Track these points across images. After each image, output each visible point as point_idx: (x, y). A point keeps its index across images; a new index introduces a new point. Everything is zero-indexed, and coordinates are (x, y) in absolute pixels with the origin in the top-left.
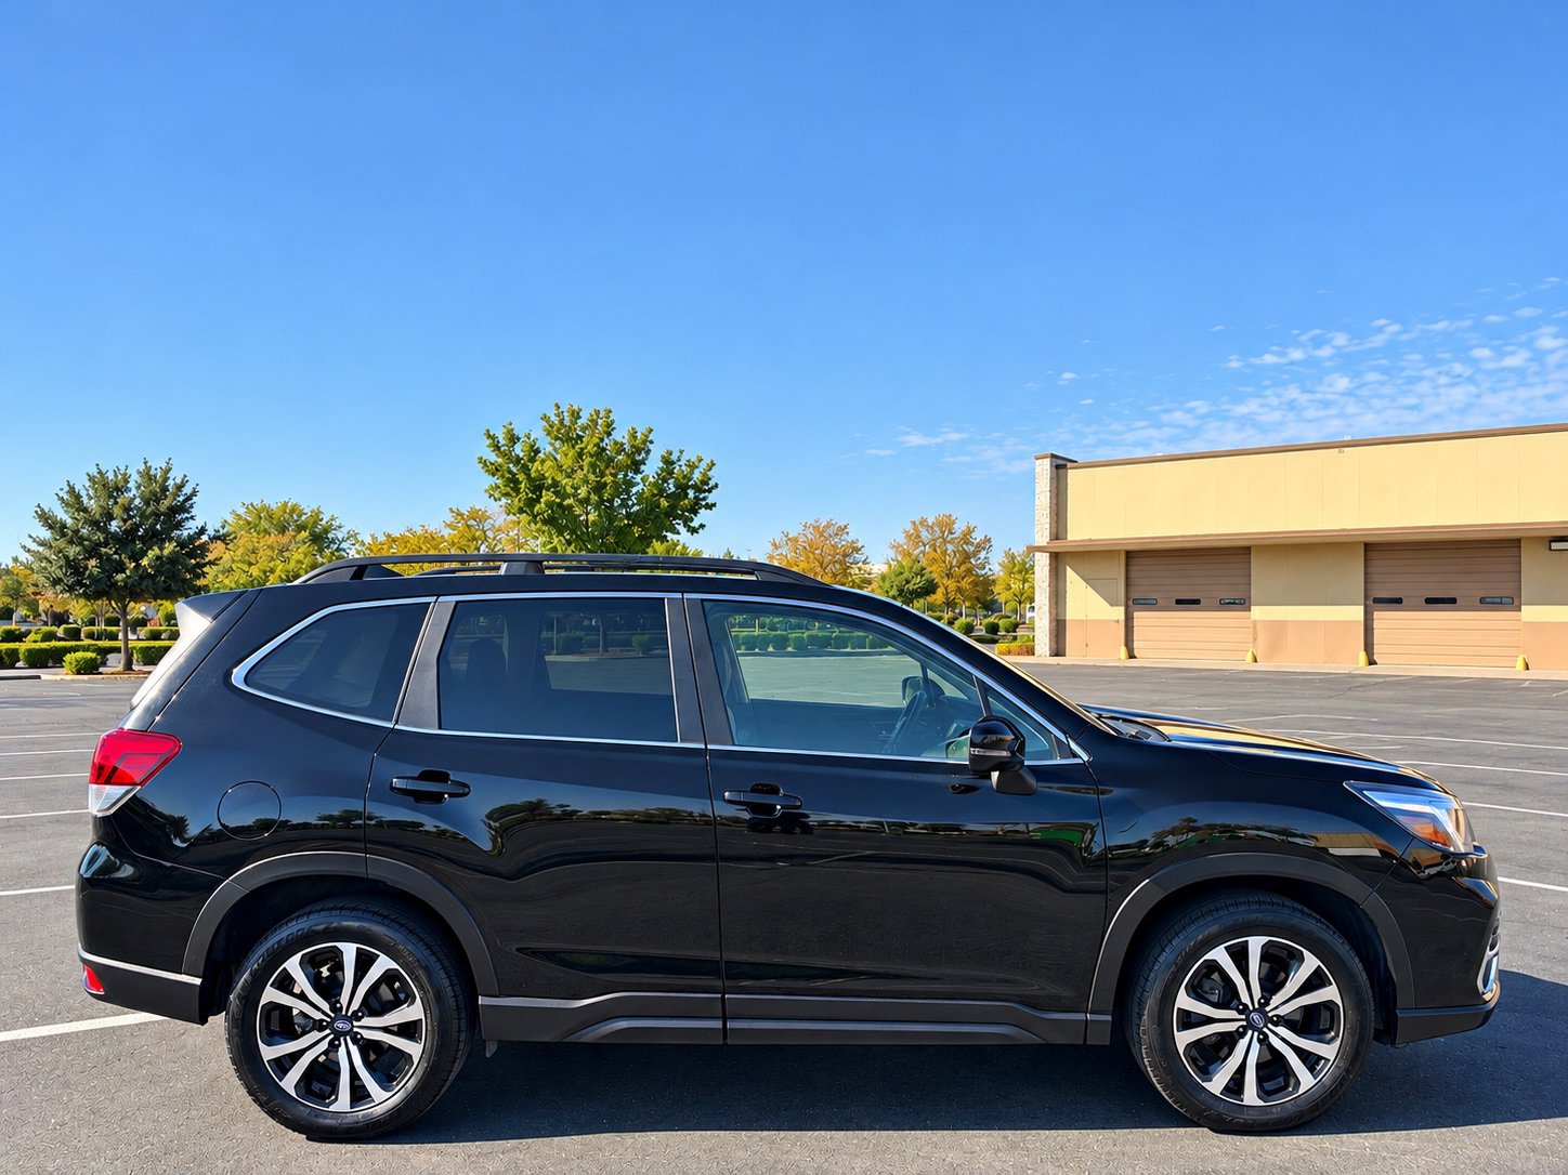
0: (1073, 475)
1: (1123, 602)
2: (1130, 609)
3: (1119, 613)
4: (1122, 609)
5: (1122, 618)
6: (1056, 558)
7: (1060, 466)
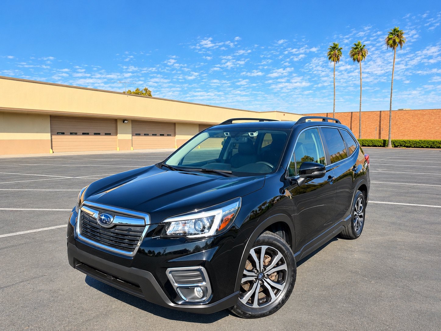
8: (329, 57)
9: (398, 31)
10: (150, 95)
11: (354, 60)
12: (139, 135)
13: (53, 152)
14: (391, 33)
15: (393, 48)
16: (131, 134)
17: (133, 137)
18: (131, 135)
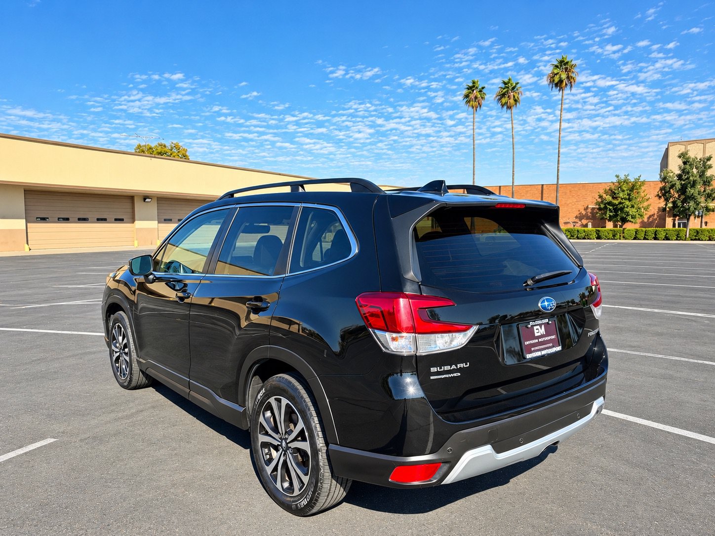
8: (465, 100)
9: (567, 63)
10: (185, 156)
11: (503, 106)
12: (169, 221)
13: (30, 249)
14: (557, 66)
15: (558, 88)
16: (156, 220)
17: (160, 225)
18: (157, 222)
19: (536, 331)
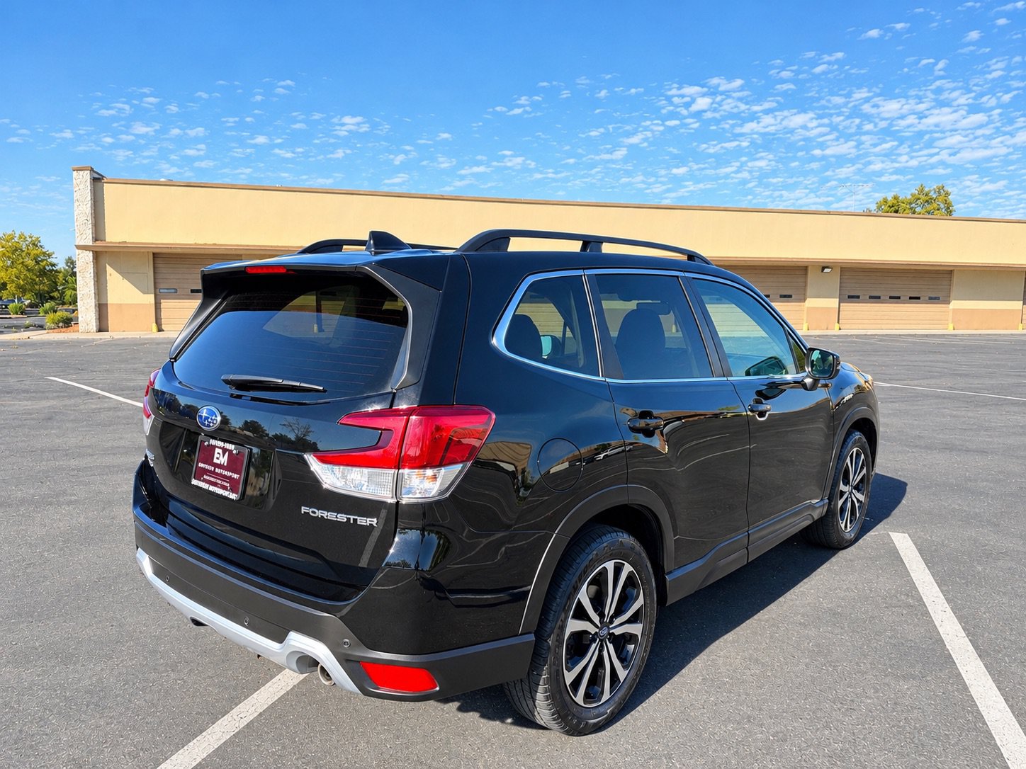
0: (108, 189)
1: (153, 291)
2: (158, 296)
3: (150, 298)
4: (153, 296)
5: (153, 302)
6: (97, 256)
7: (97, 180)
12: (853, 298)
16: (837, 298)
17: (842, 303)
19: (216, 455)
